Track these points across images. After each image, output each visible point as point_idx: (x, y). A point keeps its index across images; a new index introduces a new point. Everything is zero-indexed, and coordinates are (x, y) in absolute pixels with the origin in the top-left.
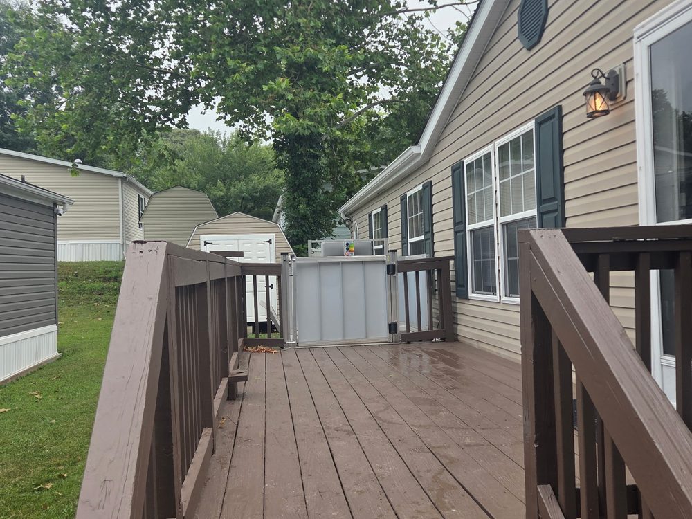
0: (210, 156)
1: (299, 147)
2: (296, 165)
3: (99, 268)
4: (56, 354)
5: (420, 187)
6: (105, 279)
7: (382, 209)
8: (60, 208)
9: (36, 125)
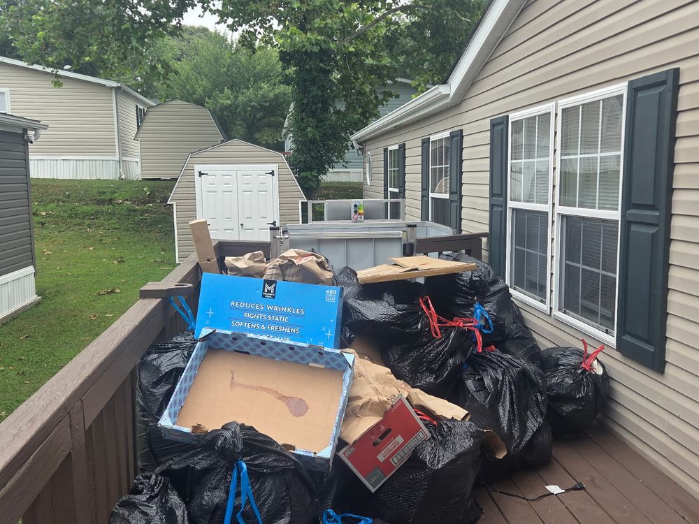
0: (216, 60)
1: (308, 60)
2: (305, 81)
3: (93, 188)
4: (34, 298)
5: (447, 134)
6: (98, 201)
7: (400, 148)
8: (31, 133)
9: (10, 29)
